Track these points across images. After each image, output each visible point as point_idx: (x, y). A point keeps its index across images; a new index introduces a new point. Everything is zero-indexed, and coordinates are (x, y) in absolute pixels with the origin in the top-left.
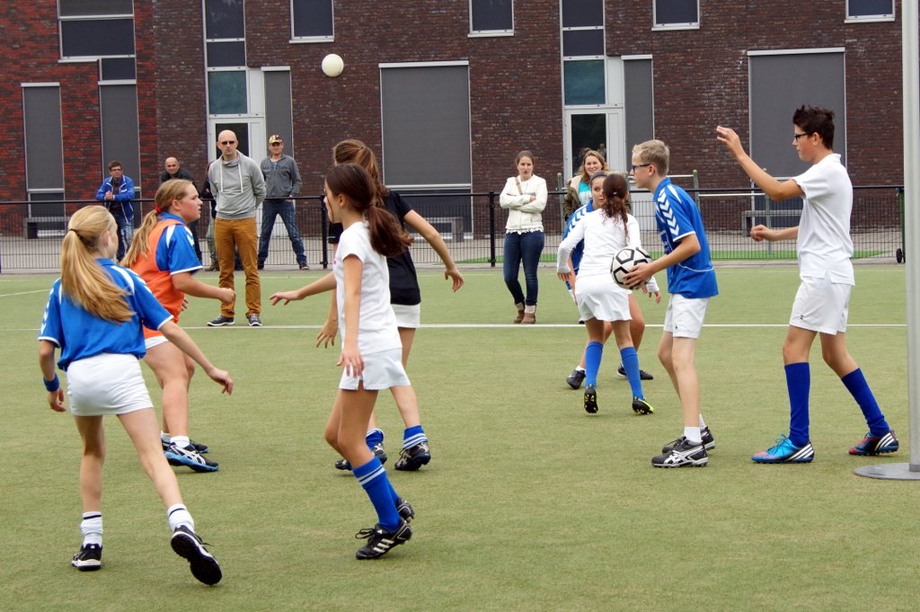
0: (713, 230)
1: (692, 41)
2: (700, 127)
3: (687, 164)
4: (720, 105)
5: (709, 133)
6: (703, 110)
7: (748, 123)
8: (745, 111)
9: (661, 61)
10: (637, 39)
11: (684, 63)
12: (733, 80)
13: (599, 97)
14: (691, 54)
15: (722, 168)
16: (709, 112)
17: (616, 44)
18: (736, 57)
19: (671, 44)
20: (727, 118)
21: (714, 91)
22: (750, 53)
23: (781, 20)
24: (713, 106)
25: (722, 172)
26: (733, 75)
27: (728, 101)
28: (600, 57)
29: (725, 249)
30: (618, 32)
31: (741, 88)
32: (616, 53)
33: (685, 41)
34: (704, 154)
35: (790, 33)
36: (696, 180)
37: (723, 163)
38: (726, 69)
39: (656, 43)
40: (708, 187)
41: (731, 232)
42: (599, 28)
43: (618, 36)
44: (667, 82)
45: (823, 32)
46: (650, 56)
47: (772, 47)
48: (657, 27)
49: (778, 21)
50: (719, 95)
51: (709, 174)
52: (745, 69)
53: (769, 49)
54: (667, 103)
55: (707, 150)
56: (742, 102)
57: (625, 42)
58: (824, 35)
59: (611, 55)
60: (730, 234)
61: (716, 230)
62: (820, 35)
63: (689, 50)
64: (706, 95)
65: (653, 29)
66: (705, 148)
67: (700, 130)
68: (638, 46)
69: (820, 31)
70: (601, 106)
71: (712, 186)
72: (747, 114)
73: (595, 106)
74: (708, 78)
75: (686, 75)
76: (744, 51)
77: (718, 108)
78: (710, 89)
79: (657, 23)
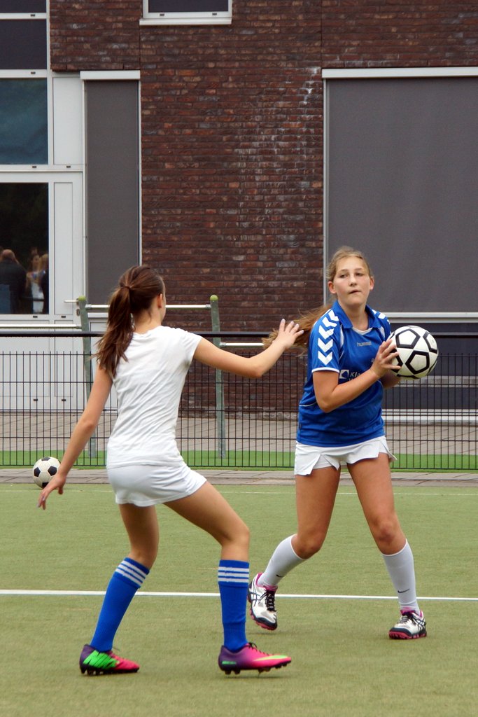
0: (249, 411)
1: (216, 48)
2: (232, 212)
3: (203, 284)
4: (269, 171)
5: (246, 224)
6: (236, 180)
7: (321, 206)
8: (316, 185)
9: (157, 85)
10: (110, 40)
11: (201, 90)
12: (294, 124)
13: (36, 150)
14: (214, 72)
15: (269, 292)
16: (247, 184)
17: (71, 47)
18: (300, 80)
19: (176, 51)
20: (281, 198)
21: (256, 144)
22: (327, 74)
23: (387, 12)
24: (254, 173)
25: (268, 299)
26: (293, 113)
27: (285, 165)
28: (39, 74)
29: (266, 449)
30: (75, 26)
31: (308, 140)
32: (70, 67)
33: (204, 48)
34: (236, 265)
35: (404, 38)
36: (215, 314)
37: (271, 284)
38: (281, 104)
39: (148, 50)
40: (242, 328)
41: (286, 415)
42: (39, 16)
43: (74, 33)
44: (167, 125)
45: (466, 37)
46: (135, 75)
47: (370, 63)
48: (151, 19)
49: (383, 13)
50: (266, 152)
51: (245, 304)
52: (317, 104)
53: (365, 66)
54: (167, 166)
55: (241, 258)
56: (309, 166)
57: (87, 46)
58: (468, 42)
59: (65, 68)
60: (283, 420)
61: (256, 411)
62: (461, 42)
63: (211, 65)
64: (241, 151)
65: (142, 23)
66: (238, 254)
67: (231, 219)
68: (113, 53)
69: (461, 35)
70: (40, 168)
71: (250, 327)
72: (319, 191)
73: (28, 167)
74: (247, 118)
75: (204, 114)
76: (315, 70)
77: (265, 178)
78: (251, 140)
79: (150, 11)
